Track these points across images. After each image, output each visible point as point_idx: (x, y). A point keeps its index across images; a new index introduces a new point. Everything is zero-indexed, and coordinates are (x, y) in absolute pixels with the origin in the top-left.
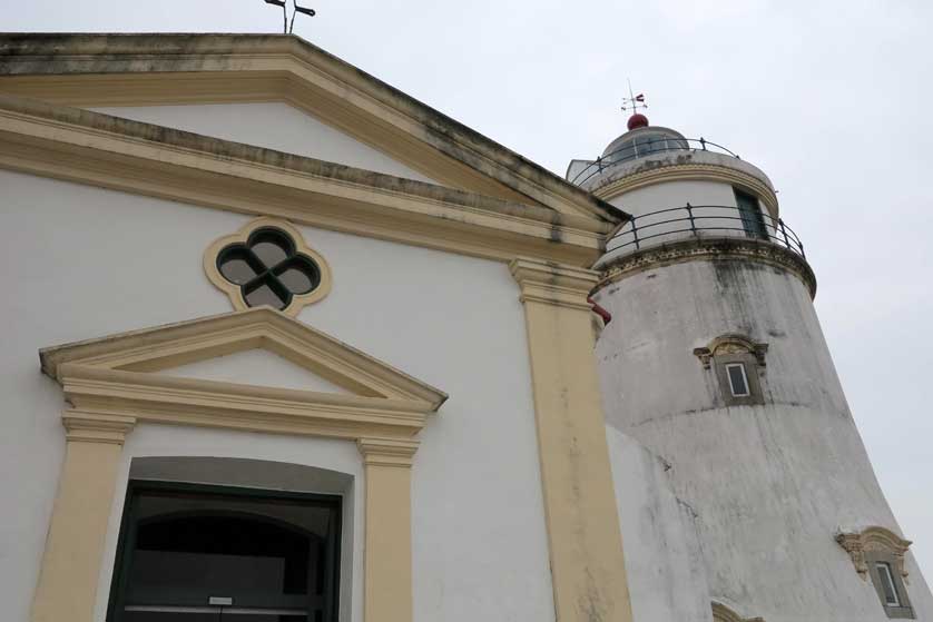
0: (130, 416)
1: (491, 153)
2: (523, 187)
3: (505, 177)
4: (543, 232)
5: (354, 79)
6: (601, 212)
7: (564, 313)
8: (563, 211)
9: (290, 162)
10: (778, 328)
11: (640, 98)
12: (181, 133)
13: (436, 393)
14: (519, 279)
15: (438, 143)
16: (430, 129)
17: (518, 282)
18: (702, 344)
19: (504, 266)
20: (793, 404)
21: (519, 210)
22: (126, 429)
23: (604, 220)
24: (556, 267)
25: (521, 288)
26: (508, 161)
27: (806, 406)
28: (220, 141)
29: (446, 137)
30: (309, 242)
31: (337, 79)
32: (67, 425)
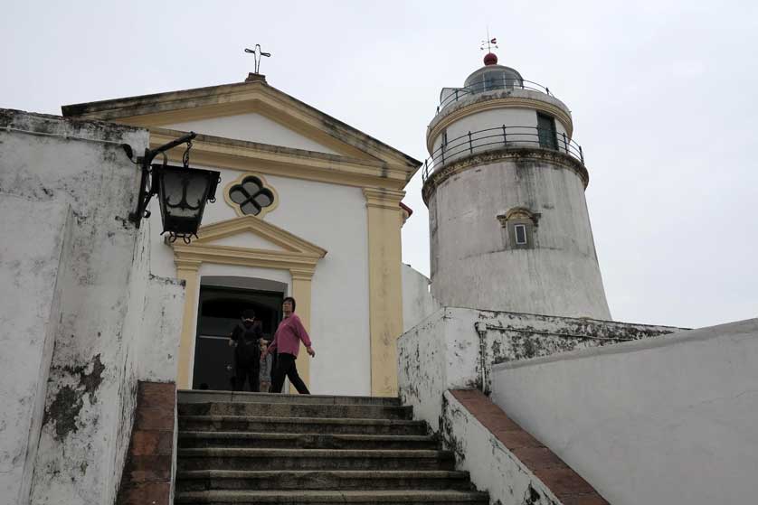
0: (198, 260)
1: (355, 135)
2: (370, 151)
3: (361, 146)
4: (378, 173)
5: (289, 101)
6: (408, 161)
7: (386, 211)
8: (389, 162)
9: (258, 147)
10: (550, 203)
11: (493, 41)
12: (211, 137)
13: (323, 250)
14: (366, 196)
15: (328, 130)
16: (325, 124)
17: (366, 197)
18: (502, 213)
19: (358, 190)
20: (551, 249)
21: (366, 163)
22: (198, 265)
23: (409, 165)
24: (384, 190)
25: (367, 200)
26: (363, 138)
27: (560, 249)
28: (228, 140)
29: (332, 127)
30: (269, 182)
31: (281, 101)
32: (176, 264)
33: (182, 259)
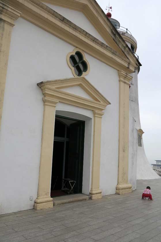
0: (57, 101)
1: (122, 42)
2: (126, 53)
3: (123, 49)
4: (126, 65)
6: (137, 63)
7: (126, 85)
8: (131, 61)
9: (88, 35)
11: (111, 8)
12: (68, 20)
13: (109, 103)
16: (112, 32)
17: (119, 76)
19: (116, 71)
20: (132, 101)
21: (124, 59)
22: (56, 103)
23: (137, 65)
24: (127, 74)
25: (119, 77)
26: (125, 45)
27: (134, 101)
28: (75, 25)
29: (114, 35)
33: (47, 98)
